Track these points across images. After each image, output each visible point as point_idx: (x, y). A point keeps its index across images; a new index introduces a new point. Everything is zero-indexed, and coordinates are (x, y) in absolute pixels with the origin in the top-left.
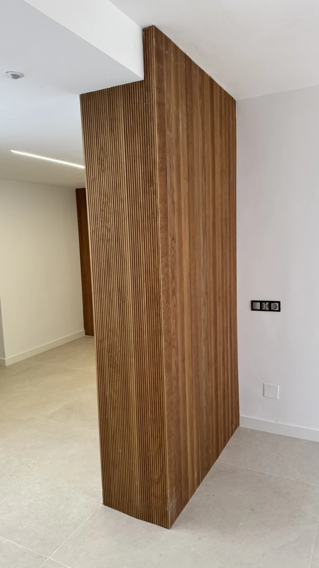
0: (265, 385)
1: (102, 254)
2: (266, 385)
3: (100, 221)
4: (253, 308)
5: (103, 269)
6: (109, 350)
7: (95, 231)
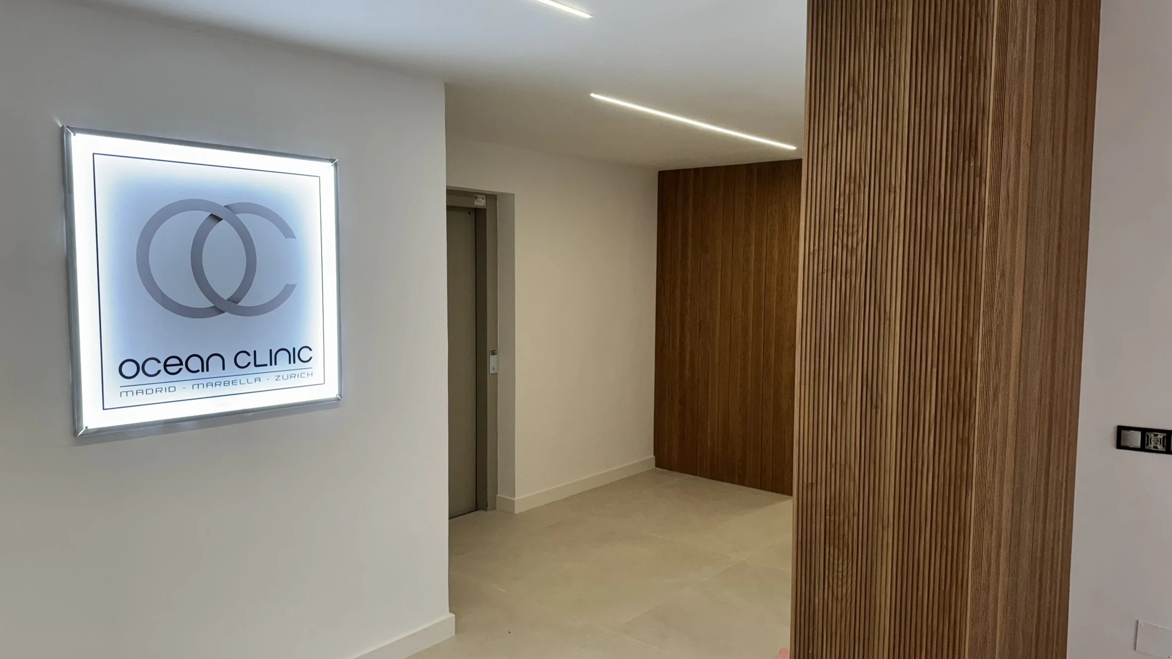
0: (1141, 625)
1: (829, 300)
2: (1143, 625)
3: (831, 232)
4: (1123, 444)
5: (828, 333)
6: (828, 508)
7: (816, 252)
